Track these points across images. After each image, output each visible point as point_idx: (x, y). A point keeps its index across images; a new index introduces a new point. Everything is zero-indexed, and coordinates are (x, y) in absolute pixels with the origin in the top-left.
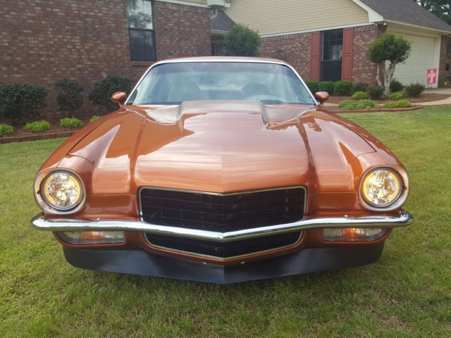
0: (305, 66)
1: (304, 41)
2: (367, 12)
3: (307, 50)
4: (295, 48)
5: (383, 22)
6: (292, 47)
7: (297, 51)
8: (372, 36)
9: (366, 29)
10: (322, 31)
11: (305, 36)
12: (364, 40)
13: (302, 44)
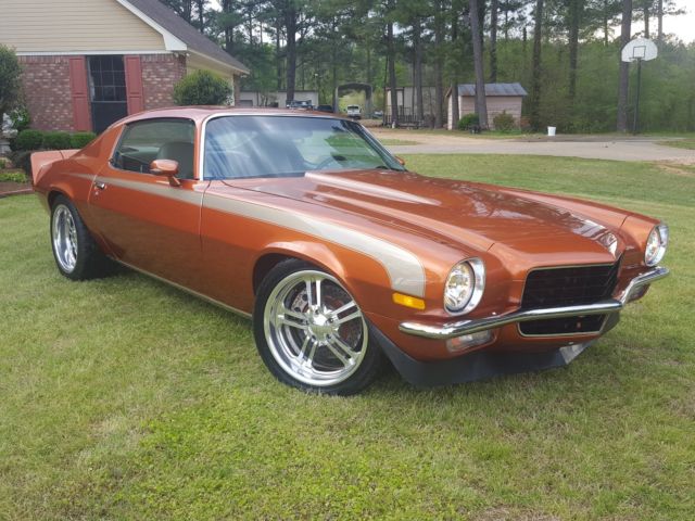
0: (63, 108)
1: (57, 68)
2: (161, 36)
3: (63, 83)
4: (41, 78)
5: (185, 52)
6: (35, 78)
7: (45, 83)
8: (169, 70)
9: (161, 60)
10: (86, 56)
11: (58, 61)
12: (159, 75)
13: (54, 74)
